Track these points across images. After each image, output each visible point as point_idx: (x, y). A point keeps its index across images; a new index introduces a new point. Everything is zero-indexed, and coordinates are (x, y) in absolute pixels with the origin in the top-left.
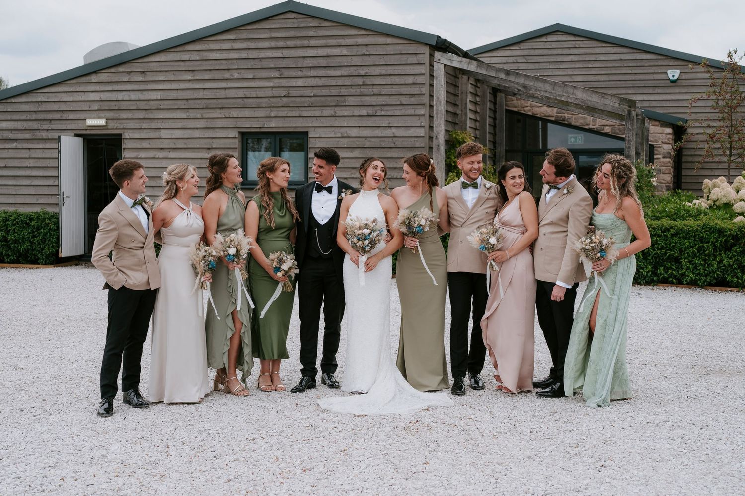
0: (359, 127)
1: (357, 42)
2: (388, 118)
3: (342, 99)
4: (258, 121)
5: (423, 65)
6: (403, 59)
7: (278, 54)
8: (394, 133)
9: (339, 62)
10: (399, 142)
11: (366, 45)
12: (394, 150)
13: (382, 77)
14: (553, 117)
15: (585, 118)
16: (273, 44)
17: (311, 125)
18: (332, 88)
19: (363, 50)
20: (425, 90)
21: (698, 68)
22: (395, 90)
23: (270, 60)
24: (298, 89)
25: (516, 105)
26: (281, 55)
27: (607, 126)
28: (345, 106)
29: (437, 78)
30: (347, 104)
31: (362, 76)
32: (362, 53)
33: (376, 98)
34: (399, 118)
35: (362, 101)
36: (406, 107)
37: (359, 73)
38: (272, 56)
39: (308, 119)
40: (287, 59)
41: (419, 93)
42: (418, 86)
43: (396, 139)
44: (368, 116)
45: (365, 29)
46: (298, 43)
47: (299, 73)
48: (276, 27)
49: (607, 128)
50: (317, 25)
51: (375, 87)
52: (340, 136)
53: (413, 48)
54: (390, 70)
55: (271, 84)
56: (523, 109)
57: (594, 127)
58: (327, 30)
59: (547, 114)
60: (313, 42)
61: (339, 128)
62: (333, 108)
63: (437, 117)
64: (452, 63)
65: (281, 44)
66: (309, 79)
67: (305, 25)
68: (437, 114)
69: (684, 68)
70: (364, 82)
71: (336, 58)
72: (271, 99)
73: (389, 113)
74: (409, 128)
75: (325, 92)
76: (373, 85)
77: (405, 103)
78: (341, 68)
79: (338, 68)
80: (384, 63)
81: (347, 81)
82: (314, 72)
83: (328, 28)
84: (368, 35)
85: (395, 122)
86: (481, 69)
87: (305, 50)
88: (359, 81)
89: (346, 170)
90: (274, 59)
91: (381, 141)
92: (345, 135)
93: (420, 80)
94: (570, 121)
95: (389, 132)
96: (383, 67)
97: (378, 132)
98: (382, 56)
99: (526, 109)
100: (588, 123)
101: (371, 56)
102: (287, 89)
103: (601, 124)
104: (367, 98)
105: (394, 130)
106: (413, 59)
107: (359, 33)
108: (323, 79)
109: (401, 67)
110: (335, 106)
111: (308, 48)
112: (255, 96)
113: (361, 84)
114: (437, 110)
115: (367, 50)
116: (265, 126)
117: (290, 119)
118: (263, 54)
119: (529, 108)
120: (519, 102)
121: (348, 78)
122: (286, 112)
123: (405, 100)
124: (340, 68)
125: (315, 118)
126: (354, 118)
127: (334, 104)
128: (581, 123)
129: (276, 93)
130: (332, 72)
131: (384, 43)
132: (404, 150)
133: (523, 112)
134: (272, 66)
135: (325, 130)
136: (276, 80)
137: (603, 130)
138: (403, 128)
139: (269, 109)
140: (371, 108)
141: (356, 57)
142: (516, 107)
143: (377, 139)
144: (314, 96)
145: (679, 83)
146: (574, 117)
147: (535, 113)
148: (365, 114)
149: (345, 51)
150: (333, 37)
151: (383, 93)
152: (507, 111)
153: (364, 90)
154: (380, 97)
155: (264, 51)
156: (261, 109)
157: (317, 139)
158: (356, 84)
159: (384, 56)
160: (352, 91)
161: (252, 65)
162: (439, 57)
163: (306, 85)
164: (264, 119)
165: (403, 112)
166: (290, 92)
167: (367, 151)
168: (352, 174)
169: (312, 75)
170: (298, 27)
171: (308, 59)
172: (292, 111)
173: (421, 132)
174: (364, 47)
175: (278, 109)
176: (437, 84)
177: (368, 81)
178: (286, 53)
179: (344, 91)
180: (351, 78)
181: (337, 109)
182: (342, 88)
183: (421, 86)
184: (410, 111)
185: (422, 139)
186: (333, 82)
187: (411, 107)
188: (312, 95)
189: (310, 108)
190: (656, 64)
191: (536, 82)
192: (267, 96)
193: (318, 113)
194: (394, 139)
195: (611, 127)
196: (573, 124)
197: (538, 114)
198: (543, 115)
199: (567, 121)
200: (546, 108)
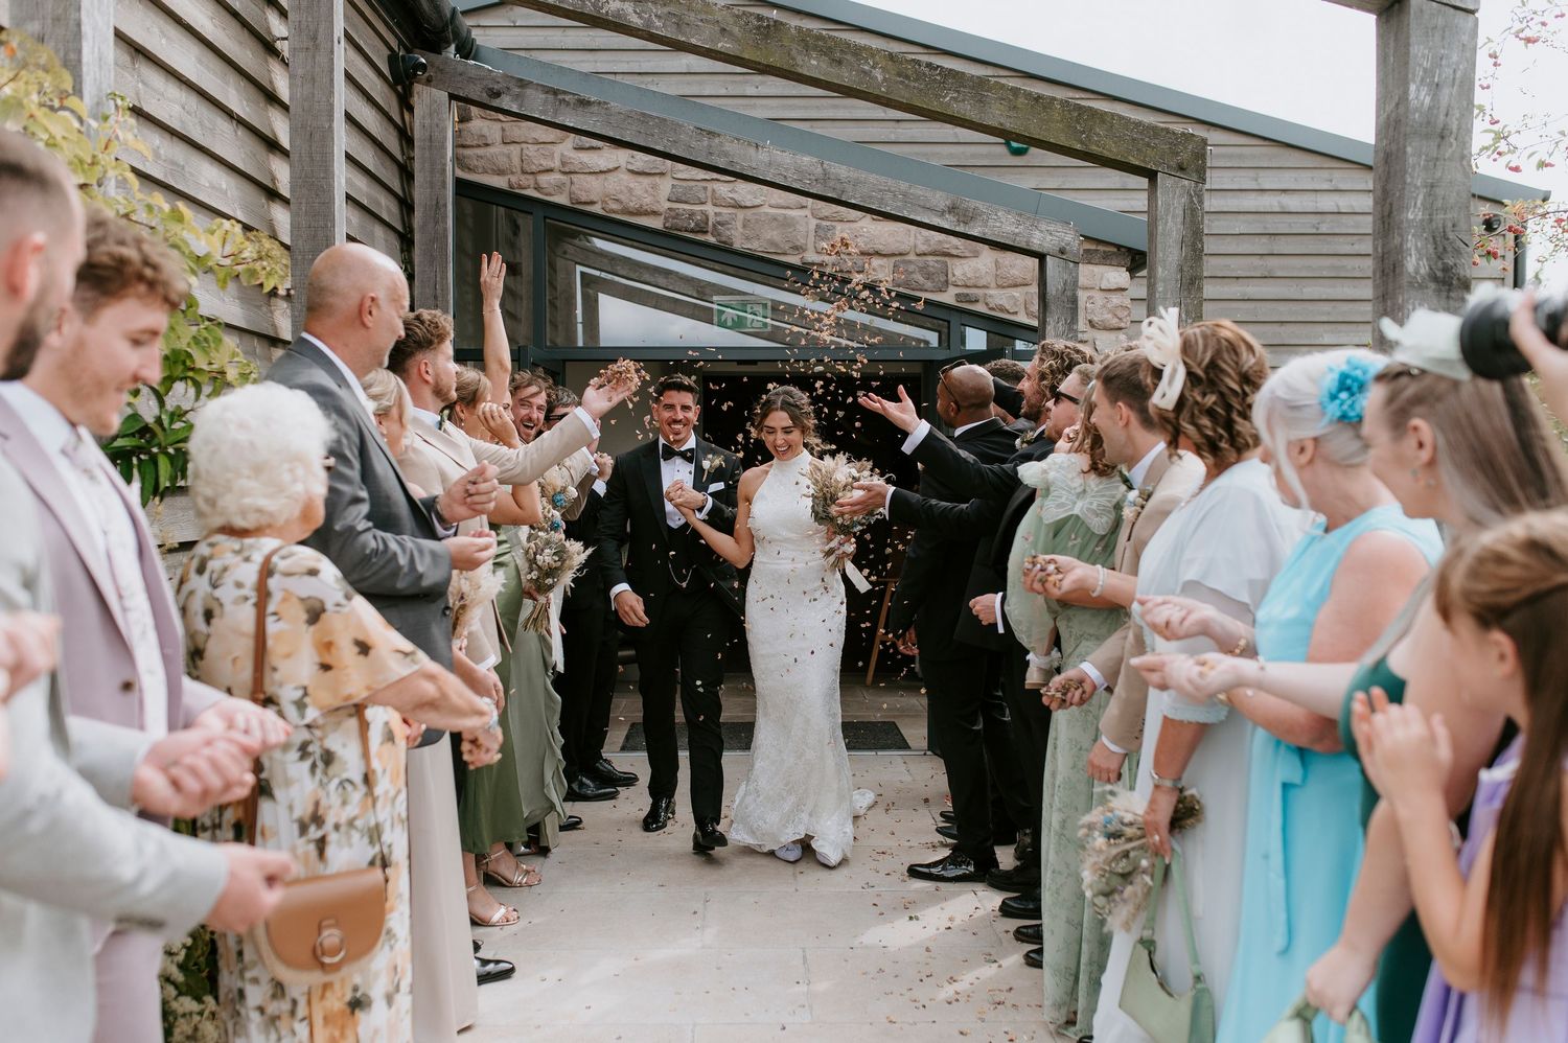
14: (655, 213)
15: (787, 224)
25: (502, 162)
27: (878, 254)
49: (876, 262)
56: (530, 181)
57: (823, 258)
59: (633, 205)
94: (726, 232)
99: (543, 179)
100: (799, 241)
103: (851, 247)
119: (555, 177)
120: (514, 150)
128: (773, 243)
133: (531, 193)
137: (860, 272)
142: (500, 172)
145: (1037, 157)
146: (741, 214)
152: (459, 182)
195: (893, 260)
196: (737, 245)
197: (592, 203)
198: (615, 206)
199: (716, 233)
200: (626, 177)
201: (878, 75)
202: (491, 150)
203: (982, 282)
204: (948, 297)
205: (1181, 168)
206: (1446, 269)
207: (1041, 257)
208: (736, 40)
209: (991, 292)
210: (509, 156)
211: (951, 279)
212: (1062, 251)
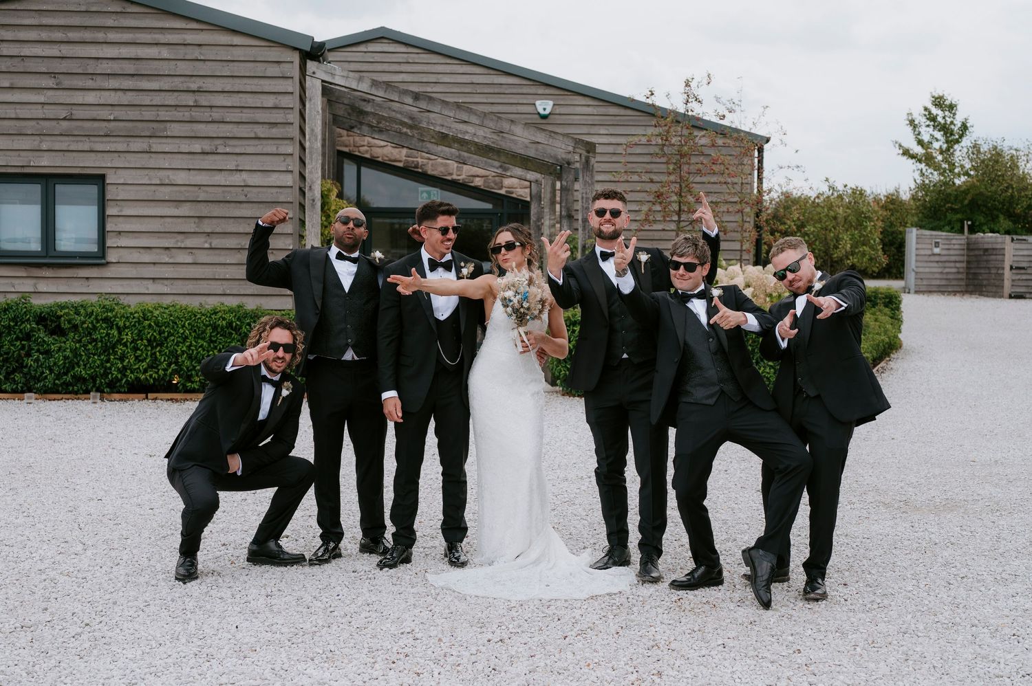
0: (190, 169)
1: (185, 40)
2: (235, 157)
3: (161, 126)
4: (19, 156)
5: (291, 80)
6: (259, 69)
7: (53, 51)
8: (244, 181)
9: (156, 69)
10: (253, 195)
11: (200, 45)
12: (245, 205)
13: (225, 94)
14: (400, 161)
15: (446, 165)
16: (44, 35)
17: (109, 165)
18: (143, 109)
19: (196, 53)
20: (294, 117)
21: (576, 99)
22: (246, 116)
23: (40, 60)
24: (88, 108)
25: (347, 143)
26: (59, 54)
27: (478, 176)
28: (167, 137)
29: (310, 100)
30: (169, 134)
31: (194, 91)
32: (194, 58)
33: (216, 126)
34: (254, 157)
35: (193, 131)
36: (264, 142)
37: (187, 87)
38: (43, 54)
39: (105, 155)
40: (69, 61)
41: (285, 121)
42: (282, 111)
43: (248, 189)
44: (203, 153)
45: (198, 21)
46: (88, 35)
47: (90, 83)
48: (50, 8)
49: (477, 179)
50: (119, 10)
51: (214, 109)
52: (158, 182)
53: (275, 54)
54: (238, 85)
55: (42, 99)
56: (357, 149)
57: (459, 178)
58: (135, 19)
59: (393, 158)
60: (112, 36)
61: (156, 171)
62: (147, 140)
63: (311, 159)
64: (334, 78)
65: (58, 35)
66: (107, 93)
67: (99, 9)
68: (311, 153)
69: (558, 99)
70: (196, 101)
71: (151, 62)
72: (41, 123)
73: (237, 150)
74: (269, 173)
75: (133, 114)
76: (211, 107)
77: (262, 136)
78: (159, 78)
79: (153, 78)
80: (228, 74)
81: (170, 99)
82: (114, 83)
83: (136, 15)
84: (202, 30)
85: (246, 163)
86: (377, 89)
87: (99, 47)
88: (189, 100)
89: (168, 235)
90: (45, 60)
91: (223, 192)
92: (167, 182)
93: (286, 101)
94: (426, 168)
95: (237, 179)
96: (226, 80)
97: (219, 179)
98: (225, 64)
99: (361, 148)
100: (451, 172)
101: (207, 63)
102: (70, 107)
103: (470, 174)
104: (202, 126)
105: (244, 175)
106: (273, 70)
107: (188, 27)
108: (130, 94)
109: (256, 81)
110: (150, 137)
111: (104, 45)
112: (13, 116)
113: (191, 103)
114: (311, 148)
115: (201, 53)
116: (32, 164)
117: (75, 154)
118: (27, 50)
119: (366, 148)
121: (171, 93)
122: (66, 144)
123: (261, 131)
124: (156, 78)
125: (116, 155)
126: (180, 156)
127: (148, 134)
128: (442, 172)
129: (50, 112)
130: (145, 84)
131: (229, 43)
132: (261, 205)
133: (357, 153)
134: (44, 70)
135: (133, 172)
136: (50, 93)
137: (472, 182)
138: (259, 173)
139: (37, 138)
140: (206, 141)
141: (183, 62)
142: (346, 146)
143: (217, 188)
144: (115, 120)
145: (551, 119)
146: (431, 162)
147: (375, 155)
148: (200, 151)
149: (165, 53)
150: (146, 30)
151: (228, 120)
153: (196, 114)
154: (221, 126)
155: (29, 45)
156: (24, 138)
157: (120, 187)
158: (184, 103)
159: (228, 63)
160: (178, 115)
161: (9, 67)
162: (314, 69)
163: (102, 102)
164: (30, 154)
165: (259, 149)
166: (73, 112)
167: (202, 206)
168: (178, 241)
169: (110, 87)
170: (86, 11)
171: (104, 61)
172: (77, 141)
173: (288, 180)
174: (196, 48)
175: (53, 138)
176: (310, 109)
177: (204, 100)
178: (66, 50)
179: (164, 114)
180: (176, 94)
181: (152, 140)
182: (161, 109)
183: (287, 111)
184: (270, 147)
185: (289, 190)
186: (146, 99)
187: (270, 142)
188: (112, 118)
189: (108, 139)
190: (520, 91)
191: (458, 112)
192: (34, 117)
193: (121, 147)
194: (245, 189)
195: (483, 178)
196: (430, 172)
197: (378, 157)
198: (387, 159)
199: (421, 168)
200: (390, 148)
201: (473, 149)
202: (344, 138)
203: (515, 186)
204: (503, 192)
205: (551, 174)
206: (570, 214)
207: (531, 182)
208: (435, 139)
209: (517, 190)
210: (349, 141)
211: (504, 185)
212: (537, 181)
